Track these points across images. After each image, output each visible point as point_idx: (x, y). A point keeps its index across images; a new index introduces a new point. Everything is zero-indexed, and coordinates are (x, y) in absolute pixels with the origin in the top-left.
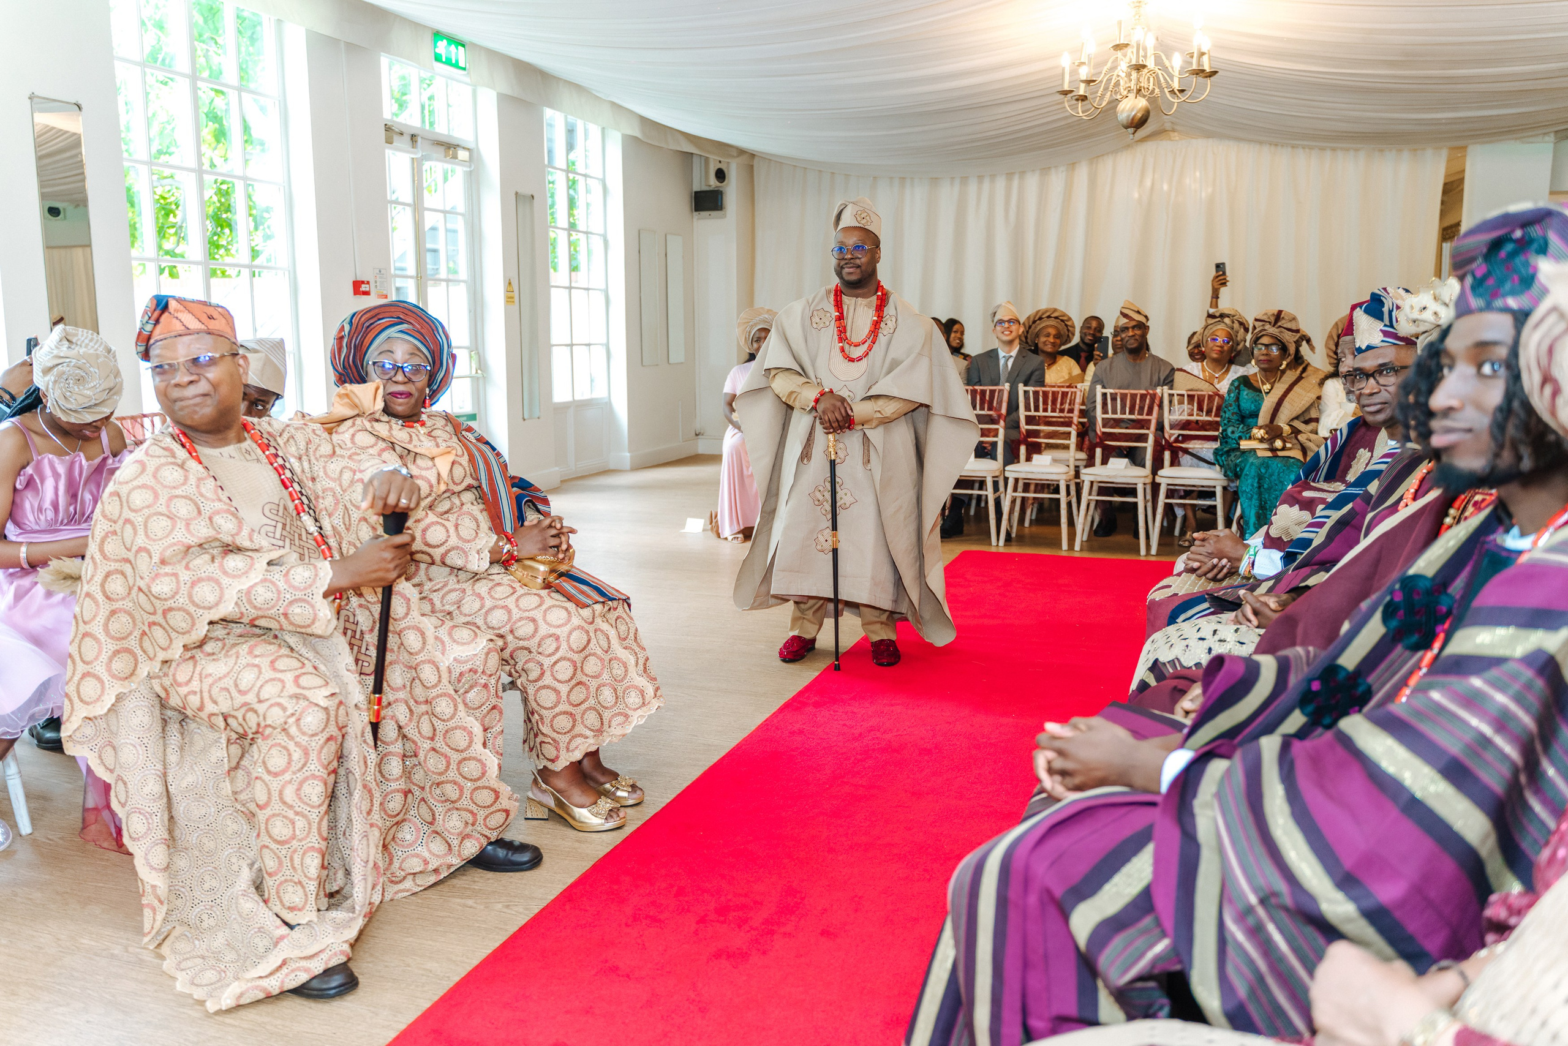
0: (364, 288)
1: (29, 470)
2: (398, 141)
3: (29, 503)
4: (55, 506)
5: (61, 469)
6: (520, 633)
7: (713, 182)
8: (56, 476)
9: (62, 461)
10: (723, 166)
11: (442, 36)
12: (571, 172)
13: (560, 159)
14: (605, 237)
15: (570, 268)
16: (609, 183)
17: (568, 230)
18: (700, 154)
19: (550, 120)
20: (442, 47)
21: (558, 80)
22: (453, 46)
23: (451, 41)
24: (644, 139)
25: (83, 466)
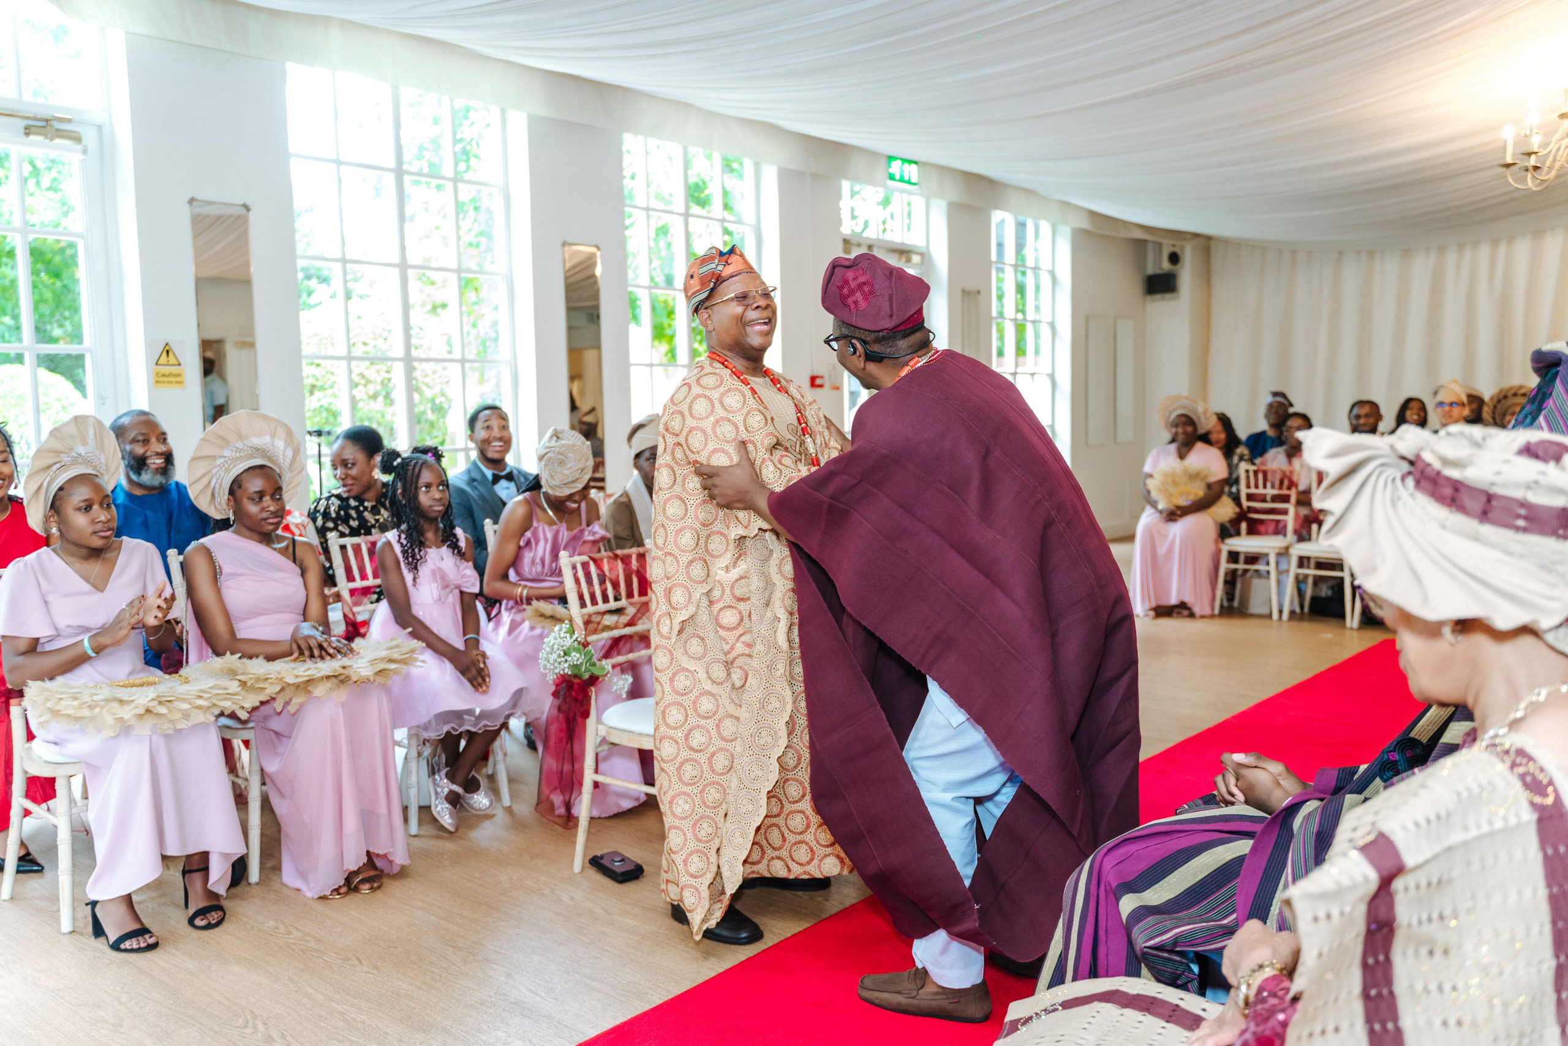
0: (818, 382)
1: (528, 534)
3: (528, 556)
4: (543, 561)
5: (549, 536)
7: (1166, 265)
9: (552, 529)
10: (1177, 250)
11: (896, 158)
12: (1020, 266)
13: (1010, 256)
14: (1053, 327)
15: (1017, 355)
16: (1058, 273)
17: (1015, 320)
18: (1154, 242)
19: (998, 220)
20: (895, 167)
21: (1005, 185)
22: (906, 165)
23: (904, 160)
24: (1094, 231)
25: (565, 535)
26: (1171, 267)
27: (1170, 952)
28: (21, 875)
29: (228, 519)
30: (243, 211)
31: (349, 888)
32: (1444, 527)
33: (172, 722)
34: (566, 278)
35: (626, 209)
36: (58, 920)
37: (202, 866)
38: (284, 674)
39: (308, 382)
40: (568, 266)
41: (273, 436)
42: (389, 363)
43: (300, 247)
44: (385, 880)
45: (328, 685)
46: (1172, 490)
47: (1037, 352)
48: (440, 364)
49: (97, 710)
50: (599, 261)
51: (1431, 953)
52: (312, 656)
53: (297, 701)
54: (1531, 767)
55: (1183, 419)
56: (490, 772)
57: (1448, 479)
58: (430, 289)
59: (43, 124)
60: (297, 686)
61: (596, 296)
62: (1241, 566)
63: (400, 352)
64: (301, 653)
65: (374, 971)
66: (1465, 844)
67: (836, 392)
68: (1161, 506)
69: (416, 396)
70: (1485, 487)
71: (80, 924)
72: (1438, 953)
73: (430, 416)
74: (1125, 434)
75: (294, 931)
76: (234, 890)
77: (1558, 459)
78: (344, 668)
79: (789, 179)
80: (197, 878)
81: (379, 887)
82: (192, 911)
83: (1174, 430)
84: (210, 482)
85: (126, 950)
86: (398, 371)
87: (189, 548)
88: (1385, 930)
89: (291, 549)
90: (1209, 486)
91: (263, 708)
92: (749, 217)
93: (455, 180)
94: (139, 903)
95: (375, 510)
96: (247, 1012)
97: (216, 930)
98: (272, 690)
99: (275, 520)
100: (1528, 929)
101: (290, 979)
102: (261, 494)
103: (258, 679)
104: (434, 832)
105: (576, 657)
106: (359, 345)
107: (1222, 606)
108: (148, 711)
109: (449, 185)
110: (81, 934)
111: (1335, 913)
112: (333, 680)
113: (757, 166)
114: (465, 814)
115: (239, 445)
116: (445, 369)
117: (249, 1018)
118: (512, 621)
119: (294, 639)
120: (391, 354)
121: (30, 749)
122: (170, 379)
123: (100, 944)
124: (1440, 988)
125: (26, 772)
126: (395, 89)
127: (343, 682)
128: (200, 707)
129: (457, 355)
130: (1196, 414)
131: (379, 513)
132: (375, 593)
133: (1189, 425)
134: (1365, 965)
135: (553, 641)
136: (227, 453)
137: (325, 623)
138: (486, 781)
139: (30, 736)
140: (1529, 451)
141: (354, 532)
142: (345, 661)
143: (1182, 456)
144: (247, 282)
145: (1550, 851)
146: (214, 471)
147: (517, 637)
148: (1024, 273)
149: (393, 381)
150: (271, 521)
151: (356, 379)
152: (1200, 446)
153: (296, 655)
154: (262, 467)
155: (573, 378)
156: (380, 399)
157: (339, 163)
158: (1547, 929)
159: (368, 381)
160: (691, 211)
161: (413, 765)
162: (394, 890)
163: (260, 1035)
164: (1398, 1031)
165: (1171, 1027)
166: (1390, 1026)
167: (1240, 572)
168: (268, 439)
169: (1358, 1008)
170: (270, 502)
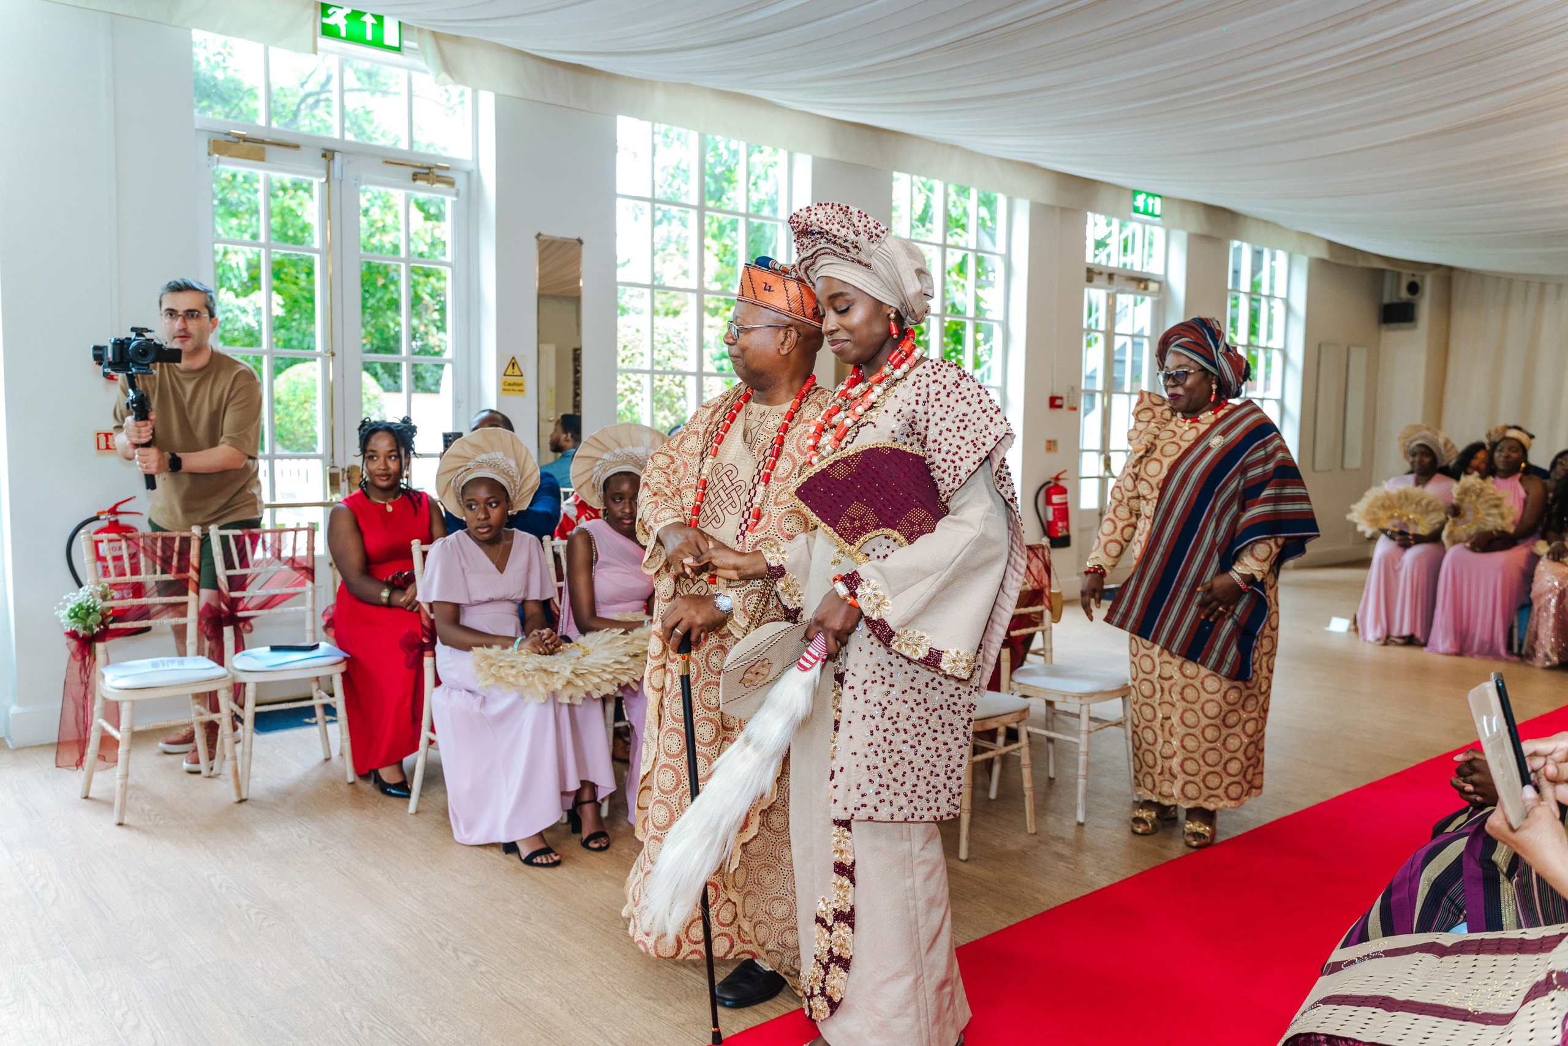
0: (1058, 402)
2: (1097, 280)
7: (1404, 294)
10: (1417, 280)
11: (1141, 192)
12: (1254, 295)
13: (1245, 285)
14: (1284, 353)
16: (1292, 301)
17: (1247, 346)
18: (1393, 272)
19: (1236, 250)
20: (1139, 201)
21: (1245, 217)
22: (1150, 198)
23: (1148, 194)
24: (1332, 260)
26: (1409, 296)
30: (578, 244)
37: (591, 799)
42: (684, 376)
47: (1267, 378)
55: (1423, 449)
59: (426, 171)
67: (1073, 412)
74: (1354, 460)
79: (1038, 213)
80: (587, 807)
82: (586, 834)
83: (1411, 459)
84: (588, 479)
85: (537, 865)
92: (1002, 248)
113: (1010, 200)
115: (617, 451)
122: (513, 389)
130: (1437, 445)
133: (1428, 456)
136: (603, 456)
143: (1421, 486)
144: (577, 298)
146: (594, 470)
148: (1259, 301)
152: (1438, 477)
154: (625, 472)
157: (654, 201)
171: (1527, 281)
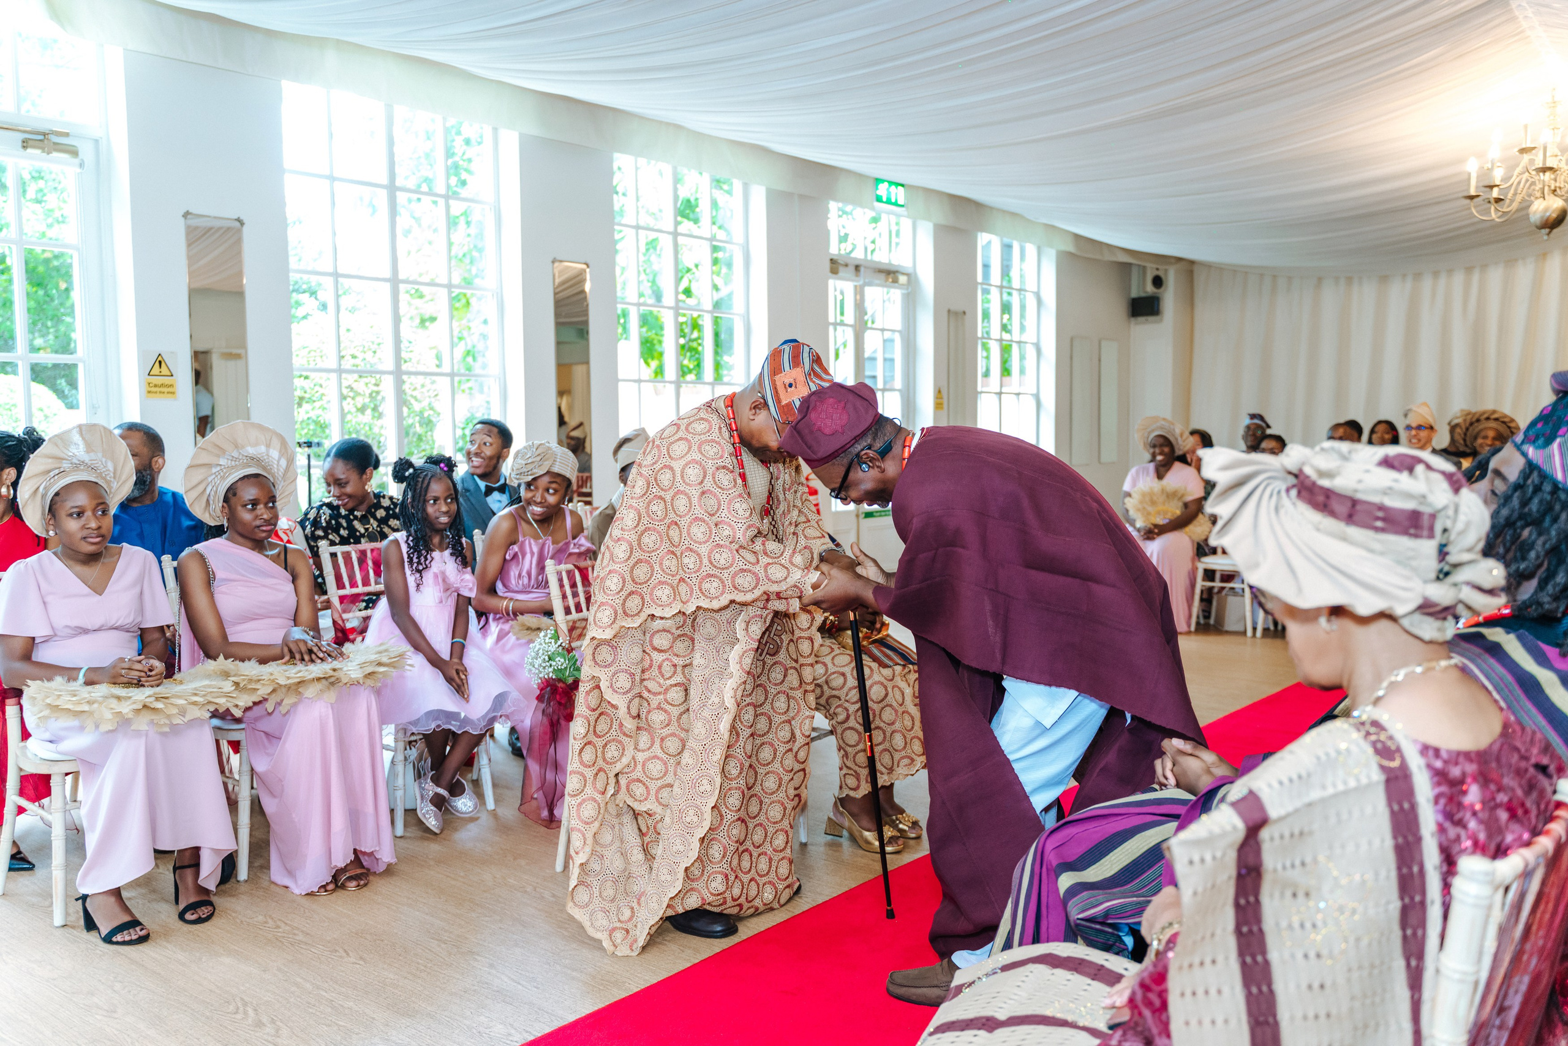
1: (516, 548)
2: (842, 271)
3: (513, 572)
4: (529, 574)
5: (535, 550)
6: (834, 684)
7: (1150, 289)
8: (532, 554)
9: (537, 544)
10: (1161, 273)
11: (883, 181)
12: (1005, 287)
13: (995, 277)
14: (1038, 349)
15: (1002, 375)
16: (1043, 295)
17: (1001, 340)
18: (1138, 266)
19: (984, 243)
20: (882, 190)
21: (991, 208)
22: (893, 187)
23: (891, 183)
24: (1078, 253)
25: (550, 548)
26: (1155, 290)
27: (1103, 923)
28: (12, 873)
29: (223, 526)
30: (237, 224)
31: (337, 886)
32: (1318, 530)
33: (169, 717)
34: (555, 294)
35: (616, 227)
36: (50, 914)
37: (193, 862)
38: (276, 675)
39: (298, 393)
40: (557, 281)
41: (268, 446)
42: (378, 376)
43: (293, 263)
44: (371, 878)
45: (319, 686)
46: (1150, 509)
47: (1022, 371)
48: (429, 377)
49: (96, 705)
50: (588, 277)
51: (1294, 895)
52: (303, 659)
53: (288, 701)
54: (1383, 737)
55: (1161, 440)
56: (475, 777)
57: (1322, 488)
58: (418, 302)
59: (41, 137)
60: (289, 688)
61: (585, 312)
62: (1217, 584)
63: (389, 365)
64: (293, 657)
65: (361, 962)
66: (1323, 801)
68: (1138, 525)
69: (405, 410)
70: (1349, 494)
71: (72, 918)
72: (1301, 895)
73: (419, 429)
74: (1109, 454)
75: (283, 925)
76: (222, 887)
77: (1411, 470)
78: (334, 670)
79: (775, 199)
80: (189, 873)
81: (365, 885)
82: (182, 906)
83: (1152, 450)
84: (205, 489)
85: (117, 943)
86: (388, 385)
87: (183, 554)
88: (1254, 874)
89: (282, 556)
90: (1186, 505)
91: (255, 708)
92: (738, 237)
93: (447, 197)
94: (130, 899)
95: (364, 520)
96: (238, 999)
97: (206, 924)
98: (263, 691)
99: (269, 528)
100: (1377, 874)
101: (279, 970)
102: (255, 503)
103: (250, 681)
104: (420, 833)
105: (560, 662)
106: (348, 357)
107: (1198, 623)
108: (145, 706)
109: (441, 202)
110: (73, 927)
111: (1208, 857)
112: (324, 681)
113: (746, 187)
114: (449, 817)
115: (235, 454)
116: (433, 382)
117: (240, 1005)
118: (501, 631)
119: (285, 642)
120: (381, 367)
121: (25, 747)
122: (162, 389)
123: (92, 936)
124: (1302, 926)
125: (21, 770)
126: (389, 107)
127: (332, 684)
128: (195, 703)
129: (446, 368)
130: (1173, 435)
131: (368, 523)
132: (363, 601)
133: (1168, 446)
134: (1237, 905)
135: (538, 647)
136: (222, 462)
137: (315, 628)
138: (471, 785)
139: (25, 735)
140: (1387, 463)
141: (344, 541)
142: (336, 664)
143: (1160, 476)
144: (240, 294)
145: (1396, 807)
146: (210, 479)
147: (504, 645)
148: (1009, 294)
149: (382, 394)
150: (264, 528)
151: (345, 391)
152: (1178, 466)
153: (287, 658)
154: (257, 476)
155: (561, 393)
156: (369, 412)
157: (332, 178)
158: (1394, 874)
159: (358, 394)
160: (680, 229)
161: (400, 768)
162: (380, 888)
163: (250, 1021)
164: (1267, 963)
165: (1095, 984)
166: (1259, 958)
167: (1216, 590)
168: (263, 449)
169: (1231, 943)
170: (263, 510)
171: (1261, 273)
